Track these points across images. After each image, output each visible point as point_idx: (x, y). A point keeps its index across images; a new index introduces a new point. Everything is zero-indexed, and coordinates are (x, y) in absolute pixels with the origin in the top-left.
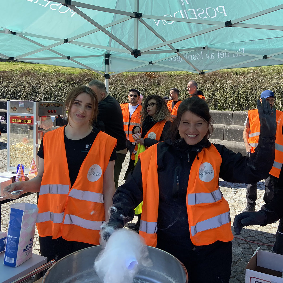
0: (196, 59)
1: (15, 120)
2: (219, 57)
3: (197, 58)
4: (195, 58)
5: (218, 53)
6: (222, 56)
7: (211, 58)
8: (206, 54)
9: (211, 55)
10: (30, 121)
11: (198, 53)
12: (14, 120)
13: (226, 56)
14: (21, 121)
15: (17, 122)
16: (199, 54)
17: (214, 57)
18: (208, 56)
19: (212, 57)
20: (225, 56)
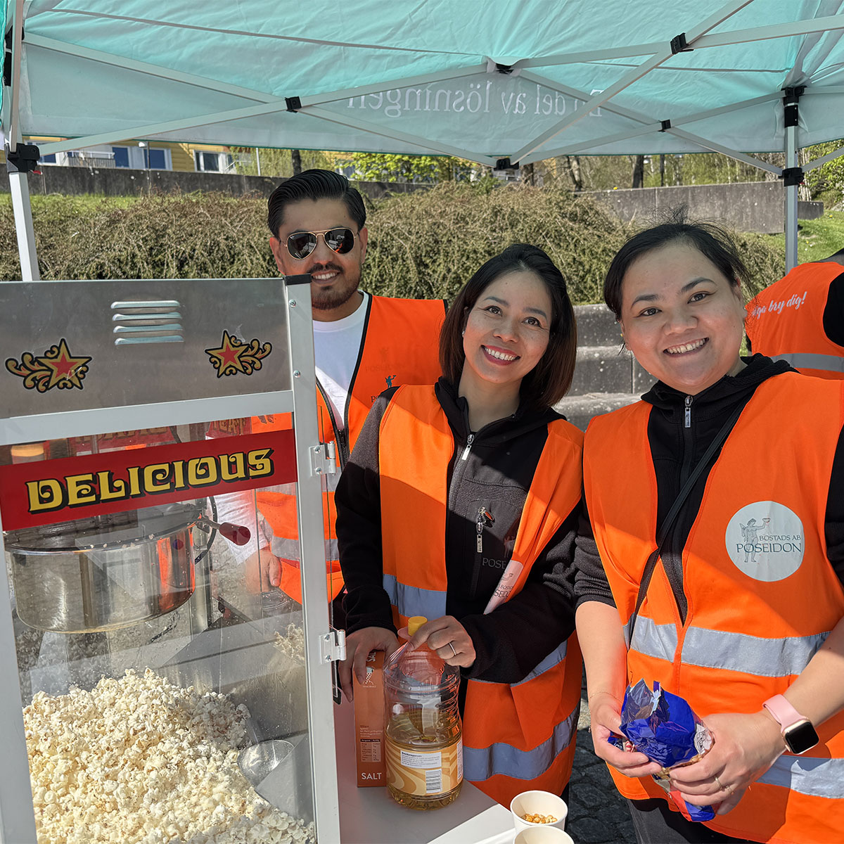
0: (462, 108)
1: (71, 481)
2: (537, 112)
3: (469, 107)
4: (458, 106)
5: (538, 99)
6: (547, 108)
7: (515, 112)
8: (503, 94)
9: (518, 101)
10: (252, 456)
11: (475, 86)
12: (54, 485)
13: (557, 109)
14: (155, 482)
15: (106, 494)
16: (477, 90)
17: (524, 107)
18: (507, 100)
19: (521, 108)
20: (554, 110)
